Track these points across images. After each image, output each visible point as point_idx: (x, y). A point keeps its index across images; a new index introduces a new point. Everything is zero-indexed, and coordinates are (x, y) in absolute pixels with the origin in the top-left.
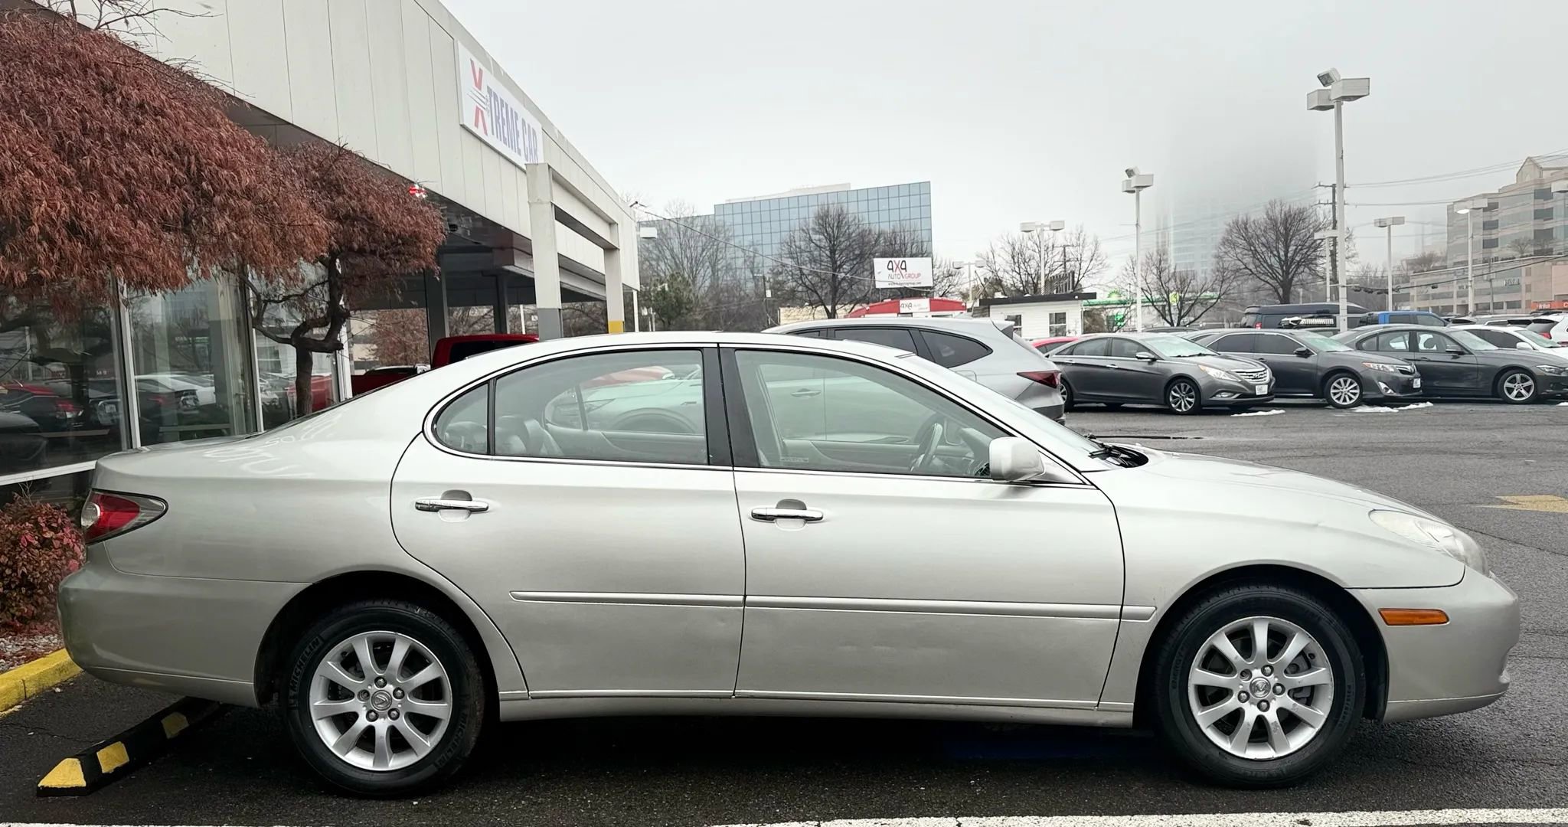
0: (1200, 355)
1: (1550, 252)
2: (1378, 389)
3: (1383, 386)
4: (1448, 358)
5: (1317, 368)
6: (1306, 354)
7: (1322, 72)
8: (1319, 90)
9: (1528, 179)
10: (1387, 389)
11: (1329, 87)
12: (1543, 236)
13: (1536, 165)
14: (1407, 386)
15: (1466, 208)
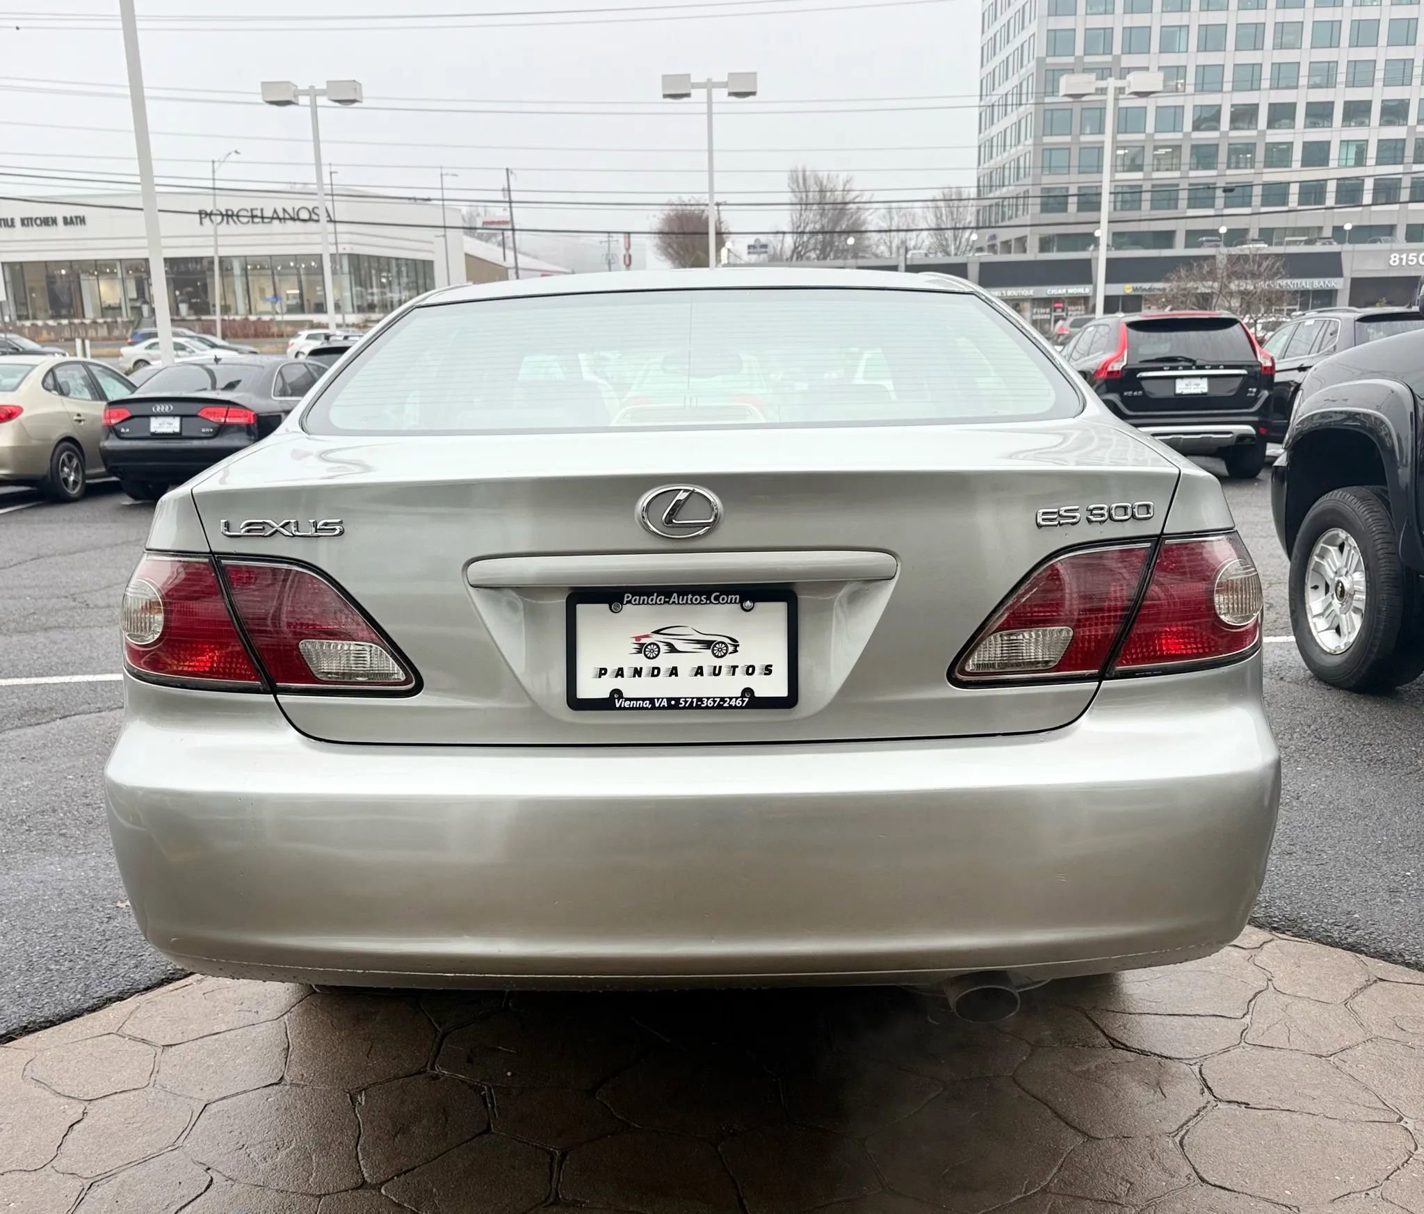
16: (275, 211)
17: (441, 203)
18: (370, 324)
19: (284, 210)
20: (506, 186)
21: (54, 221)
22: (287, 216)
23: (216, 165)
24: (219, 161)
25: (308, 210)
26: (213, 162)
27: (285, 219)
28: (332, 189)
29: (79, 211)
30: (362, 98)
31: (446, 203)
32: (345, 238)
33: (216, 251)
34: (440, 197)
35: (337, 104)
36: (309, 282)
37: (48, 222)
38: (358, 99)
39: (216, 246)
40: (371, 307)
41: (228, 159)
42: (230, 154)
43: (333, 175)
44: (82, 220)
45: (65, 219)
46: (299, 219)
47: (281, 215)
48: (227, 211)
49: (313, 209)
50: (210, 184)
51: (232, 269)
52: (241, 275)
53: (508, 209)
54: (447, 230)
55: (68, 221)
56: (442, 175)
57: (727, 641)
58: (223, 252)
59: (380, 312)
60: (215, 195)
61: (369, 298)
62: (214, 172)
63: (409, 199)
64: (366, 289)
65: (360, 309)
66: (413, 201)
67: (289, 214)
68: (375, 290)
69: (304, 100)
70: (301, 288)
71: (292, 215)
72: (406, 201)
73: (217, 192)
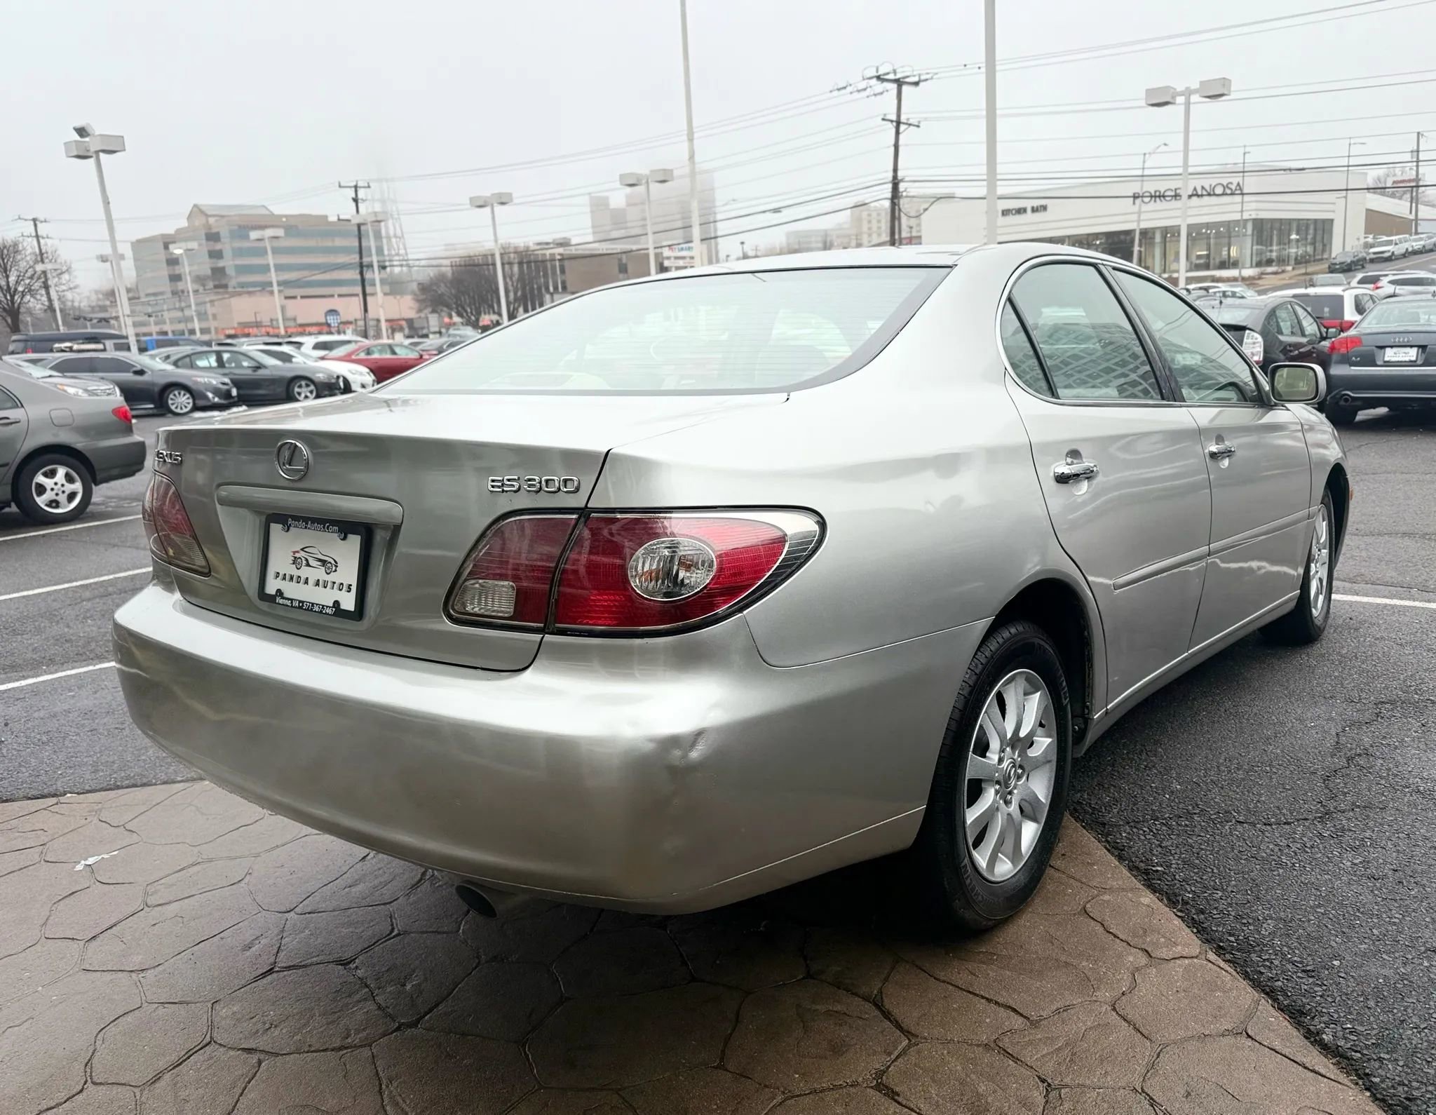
0: (50, 376)
1: (226, 286)
2: (206, 398)
3: (210, 395)
4: (249, 372)
5: (153, 384)
6: (141, 372)
7: (79, 124)
8: (75, 141)
9: (197, 223)
10: (214, 398)
11: (87, 139)
12: (218, 272)
13: (202, 212)
14: (227, 395)
15: (180, 248)
16: (1195, 189)
17: (1346, 169)
18: (1264, 276)
19: (1203, 188)
20: (1415, 148)
21: (1025, 210)
22: (1205, 193)
23: (1147, 156)
24: (1150, 153)
25: (1223, 185)
26: (1145, 154)
27: (1202, 195)
28: (1244, 167)
29: (1043, 202)
30: (1230, 91)
31: (1350, 168)
32: (1254, 206)
33: (1138, 225)
34: (1346, 164)
35: (1208, 100)
36: (1216, 244)
37: (1021, 211)
38: (1226, 92)
39: (1139, 221)
40: (1269, 262)
41: (1159, 150)
42: (1159, 146)
43: (1247, 155)
44: (1044, 208)
45: (1033, 208)
46: (1215, 195)
47: (1200, 193)
48: (1155, 192)
49: (1227, 185)
50: (1140, 172)
51: (1154, 238)
52: (1161, 243)
53: (1415, 168)
54: (1349, 192)
55: (1034, 210)
56: (1350, 144)
57: (333, 562)
58: (1144, 225)
59: (1276, 266)
60: (1143, 181)
61: (1268, 254)
62: (1144, 162)
63: (1285, 170)
64: (1267, 247)
65: (1259, 264)
66: (1288, 172)
67: (1206, 190)
68: (1275, 248)
69: (1180, 100)
70: (1209, 249)
71: (1208, 190)
72: (1282, 172)
73: (1145, 178)
